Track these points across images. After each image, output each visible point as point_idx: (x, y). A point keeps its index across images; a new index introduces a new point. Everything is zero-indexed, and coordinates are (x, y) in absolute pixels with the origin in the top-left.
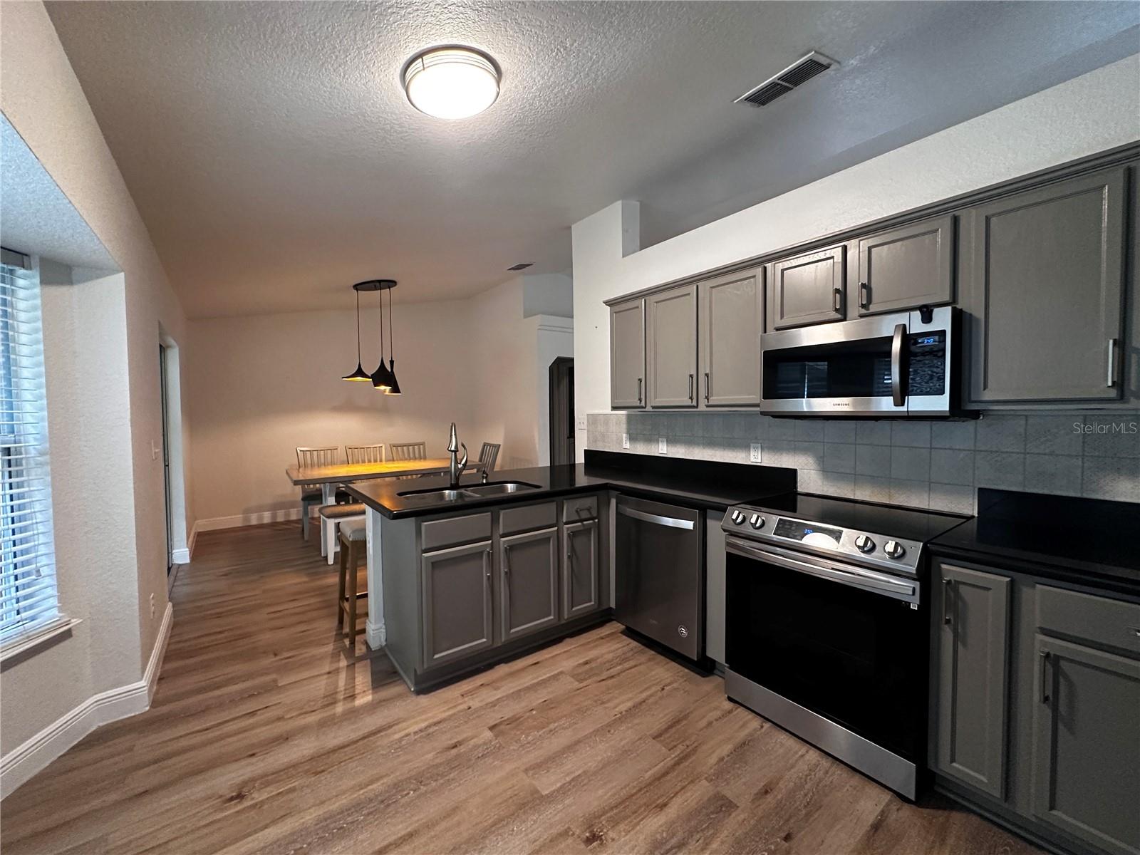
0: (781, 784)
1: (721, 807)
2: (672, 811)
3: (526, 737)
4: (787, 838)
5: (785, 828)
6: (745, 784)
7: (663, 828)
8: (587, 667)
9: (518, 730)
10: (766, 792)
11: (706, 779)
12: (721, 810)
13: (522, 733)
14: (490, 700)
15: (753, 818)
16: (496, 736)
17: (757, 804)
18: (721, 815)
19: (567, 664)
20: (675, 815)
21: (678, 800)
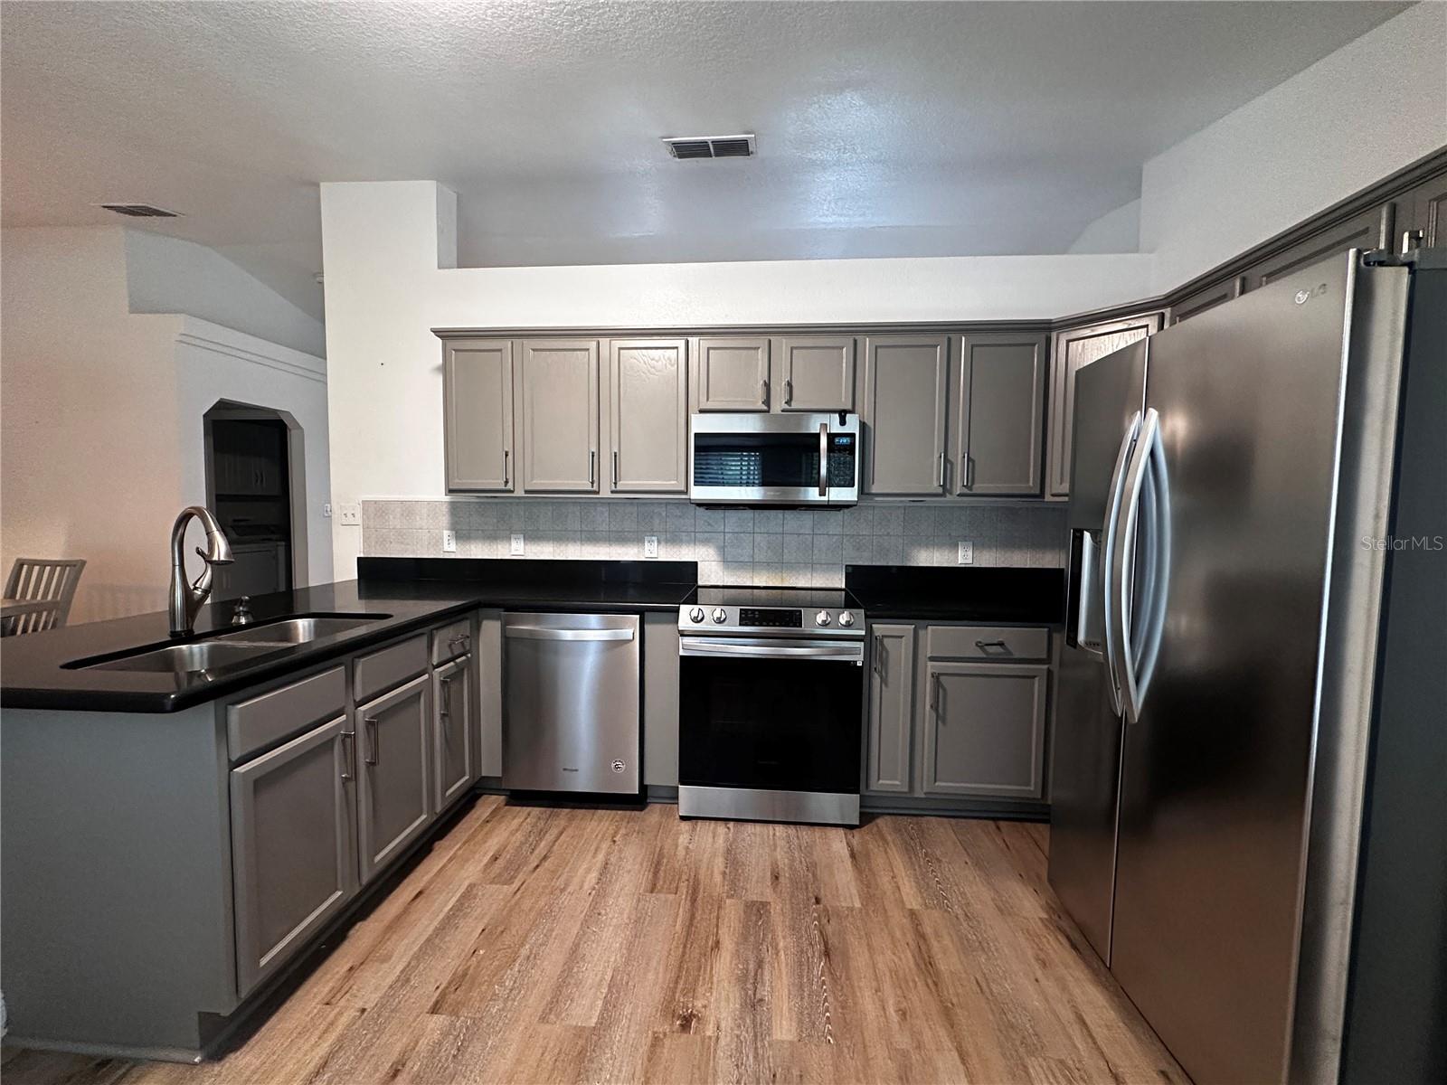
0: (781, 866)
1: (758, 911)
2: (728, 944)
3: (502, 984)
4: (818, 901)
5: (811, 895)
6: (757, 882)
7: (734, 962)
8: (501, 862)
9: (481, 984)
10: (777, 878)
11: (728, 897)
12: (761, 915)
13: (491, 984)
14: (389, 980)
15: (786, 904)
16: (455, 1013)
17: (779, 891)
18: (764, 918)
19: (471, 872)
20: (734, 945)
21: (723, 931)
